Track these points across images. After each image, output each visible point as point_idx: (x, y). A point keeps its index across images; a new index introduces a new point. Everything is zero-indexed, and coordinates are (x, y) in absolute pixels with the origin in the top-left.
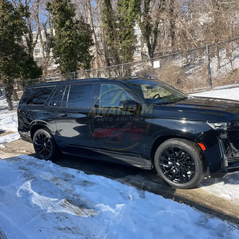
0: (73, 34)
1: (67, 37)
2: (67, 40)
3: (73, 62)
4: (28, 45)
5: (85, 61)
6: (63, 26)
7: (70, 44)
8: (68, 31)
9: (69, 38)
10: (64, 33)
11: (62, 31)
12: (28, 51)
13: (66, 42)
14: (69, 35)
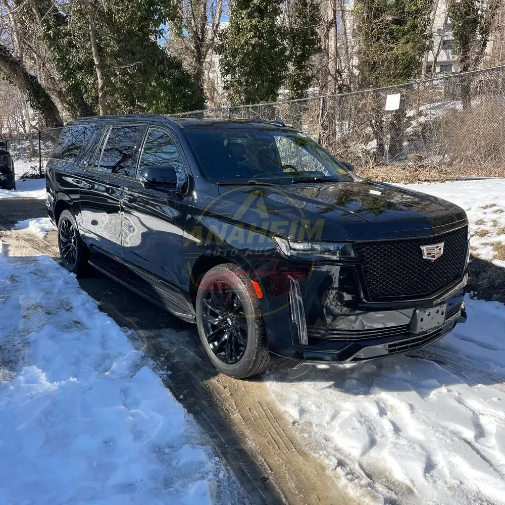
0: (263, 26)
1: (250, 31)
2: (251, 38)
3: (258, 88)
4: (196, 48)
5: (295, 87)
6: (247, 7)
7: (253, 46)
8: (254, 18)
9: (255, 34)
10: (245, 23)
11: (243, 18)
12: (195, 59)
13: (246, 43)
14: (254, 27)
